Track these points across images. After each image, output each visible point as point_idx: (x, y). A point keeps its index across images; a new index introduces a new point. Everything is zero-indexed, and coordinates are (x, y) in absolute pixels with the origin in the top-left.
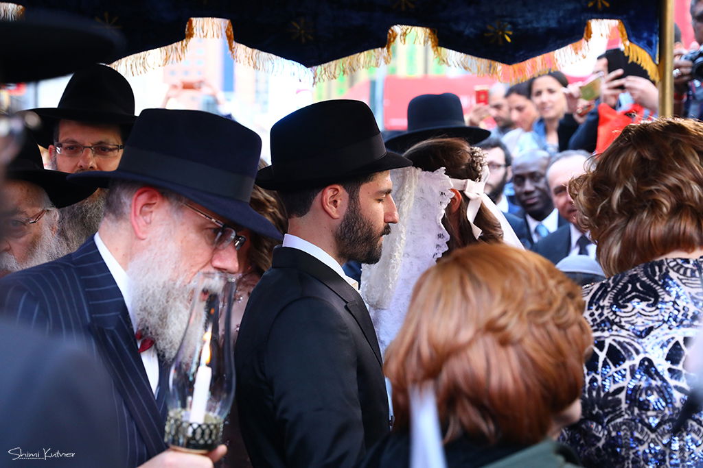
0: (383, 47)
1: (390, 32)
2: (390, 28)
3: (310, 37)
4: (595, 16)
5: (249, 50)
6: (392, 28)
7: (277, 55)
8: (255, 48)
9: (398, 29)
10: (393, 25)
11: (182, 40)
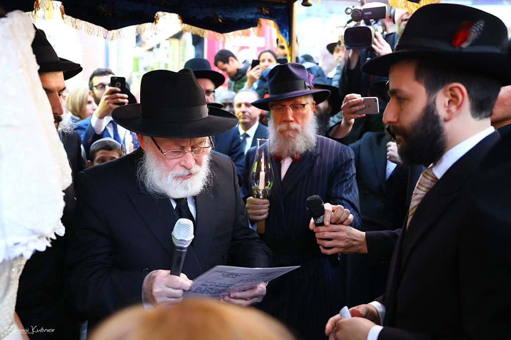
0: (152, 22)
1: (156, 15)
2: (156, 13)
3: (110, 14)
4: (262, 17)
5: (74, 19)
6: (157, 13)
7: (90, 22)
8: (78, 18)
9: (160, 13)
10: (158, 11)
11: (32, 11)
